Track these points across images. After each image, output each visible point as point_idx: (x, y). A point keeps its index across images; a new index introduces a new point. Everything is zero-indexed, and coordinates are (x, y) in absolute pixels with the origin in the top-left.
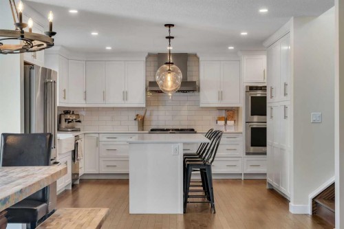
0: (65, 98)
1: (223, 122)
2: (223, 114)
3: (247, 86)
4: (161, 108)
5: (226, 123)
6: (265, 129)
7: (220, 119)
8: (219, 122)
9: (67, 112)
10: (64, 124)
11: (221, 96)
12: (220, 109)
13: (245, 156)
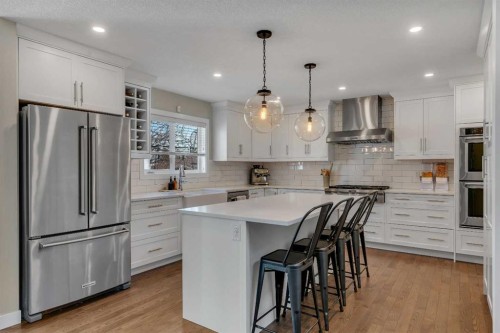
0: (241, 153)
1: (430, 179)
2: (431, 169)
3: (461, 129)
4: (351, 162)
5: (434, 180)
6: (482, 190)
7: (425, 175)
8: (424, 179)
9: (257, 166)
10: (255, 179)
11: (424, 145)
12: (426, 162)
13: (458, 228)
